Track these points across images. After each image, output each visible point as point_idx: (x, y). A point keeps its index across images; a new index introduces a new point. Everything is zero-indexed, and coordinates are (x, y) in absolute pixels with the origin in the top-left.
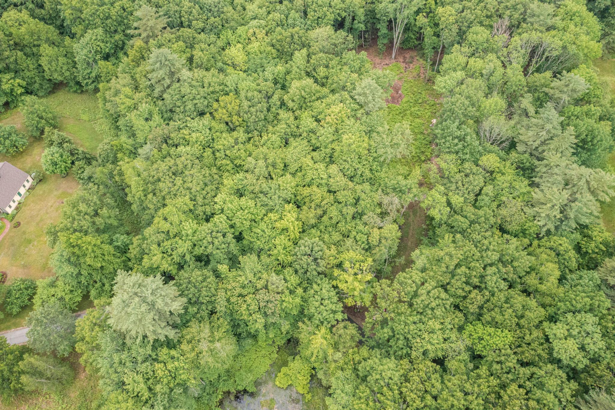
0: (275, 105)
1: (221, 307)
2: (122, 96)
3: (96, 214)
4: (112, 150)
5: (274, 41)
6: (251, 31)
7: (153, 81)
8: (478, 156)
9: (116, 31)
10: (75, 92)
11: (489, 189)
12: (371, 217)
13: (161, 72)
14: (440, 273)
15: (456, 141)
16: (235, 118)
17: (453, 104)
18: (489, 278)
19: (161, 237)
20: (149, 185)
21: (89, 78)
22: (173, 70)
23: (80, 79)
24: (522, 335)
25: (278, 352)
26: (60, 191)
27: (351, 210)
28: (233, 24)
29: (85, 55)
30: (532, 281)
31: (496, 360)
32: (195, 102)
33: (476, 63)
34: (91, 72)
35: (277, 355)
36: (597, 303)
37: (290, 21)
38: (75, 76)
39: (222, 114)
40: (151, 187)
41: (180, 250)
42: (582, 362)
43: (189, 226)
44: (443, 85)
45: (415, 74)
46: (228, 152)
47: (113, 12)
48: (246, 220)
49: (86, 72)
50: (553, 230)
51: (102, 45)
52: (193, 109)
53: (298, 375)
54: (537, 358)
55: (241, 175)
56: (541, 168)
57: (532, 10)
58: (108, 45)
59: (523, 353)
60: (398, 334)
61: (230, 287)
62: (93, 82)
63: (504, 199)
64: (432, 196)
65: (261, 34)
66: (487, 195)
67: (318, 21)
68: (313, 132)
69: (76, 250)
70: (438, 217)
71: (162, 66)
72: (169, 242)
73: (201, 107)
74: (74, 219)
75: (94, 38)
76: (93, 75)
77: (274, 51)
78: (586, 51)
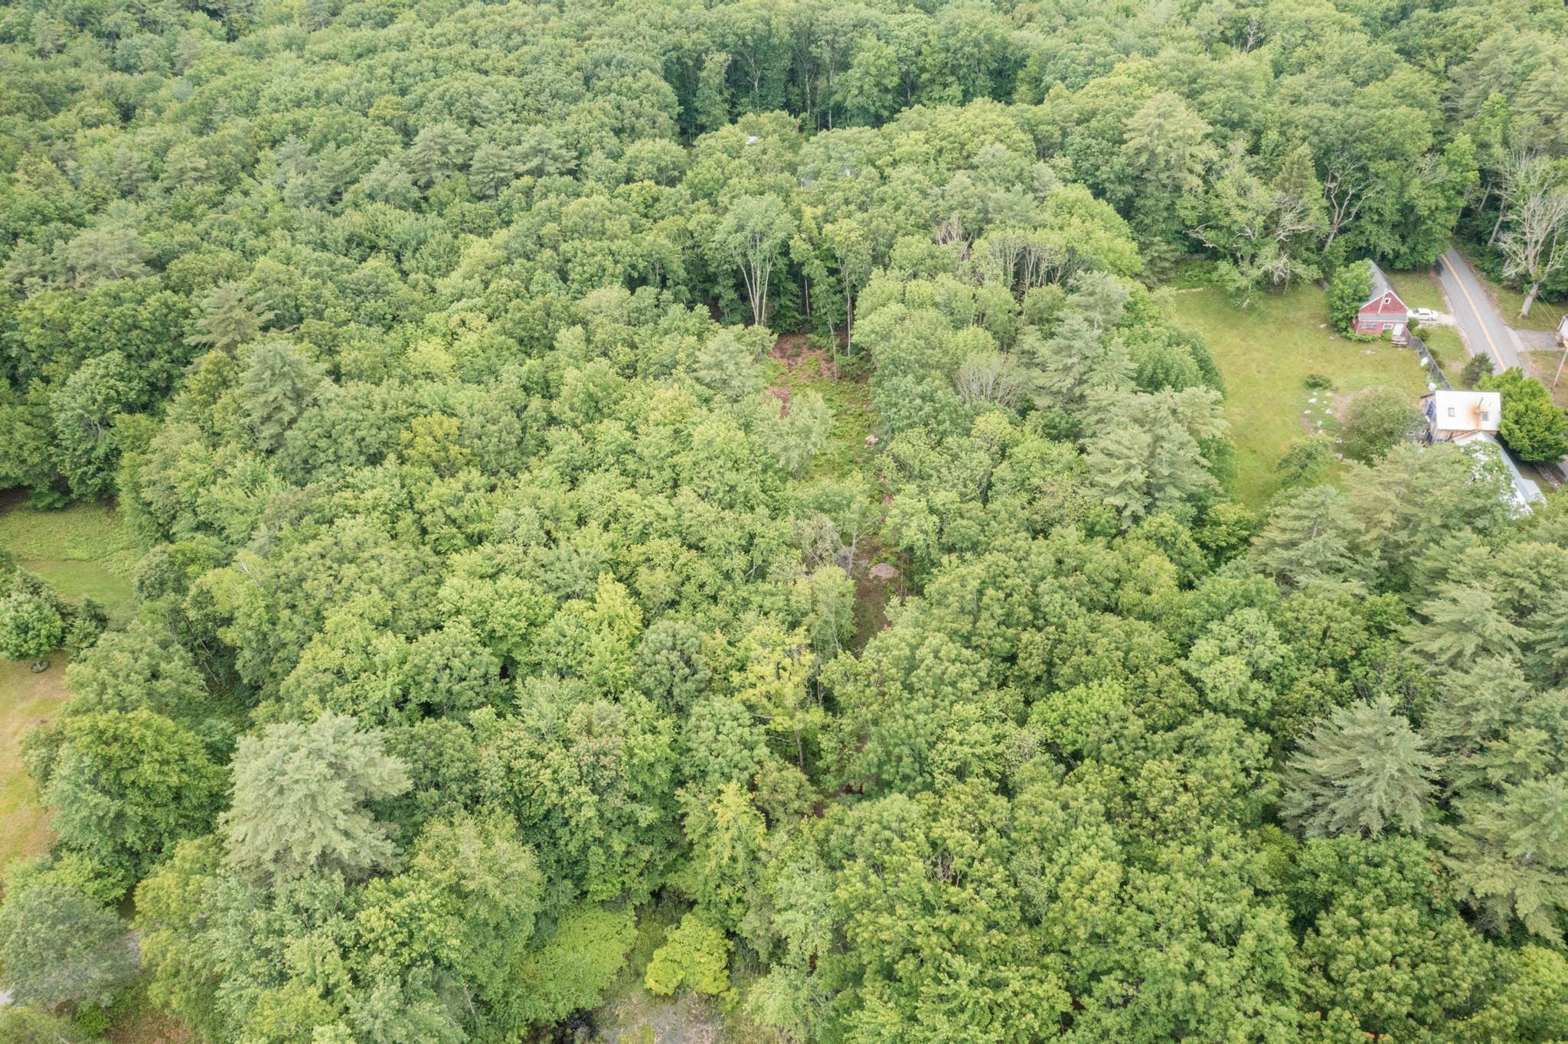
0: (536, 420)
1: (493, 783)
2: (182, 463)
3: (155, 676)
4: (172, 563)
5: (510, 325)
6: (456, 319)
7: (256, 416)
8: (968, 424)
9: (152, 355)
10: (50, 509)
11: (1003, 470)
12: (784, 563)
13: (275, 391)
14: (949, 618)
15: (918, 401)
16: (454, 450)
17: (893, 348)
18: (1047, 598)
19: (329, 678)
20: (280, 594)
21: (89, 462)
22: (300, 385)
23: (65, 470)
24: (1140, 682)
25: (637, 924)
26: (35, 700)
27: (739, 561)
28: (413, 309)
29: (83, 407)
30: (1129, 594)
31: (1105, 736)
32: (359, 434)
33: (921, 287)
34: (93, 448)
35: (636, 932)
36: (1253, 588)
37: (534, 288)
38: (55, 465)
39: (424, 445)
40: (284, 598)
41: (375, 697)
42: (1265, 695)
43: (388, 645)
44: (868, 329)
45: (811, 372)
46: (451, 510)
47: (144, 314)
48: (514, 617)
49: (83, 447)
50: (1142, 512)
51: (121, 386)
52: (356, 449)
53: (697, 955)
54: (1181, 710)
55: (487, 548)
56: (1087, 419)
57: (997, 201)
58: (135, 383)
59: (1153, 708)
60: (896, 745)
61: (506, 743)
62: (99, 469)
63: (1036, 481)
64: (897, 507)
65: (478, 320)
66: (1003, 481)
67: (593, 281)
68: (626, 450)
69: (115, 750)
70: (919, 539)
71: (277, 376)
72: (347, 687)
73: (373, 444)
74: (103, 686)
75: (101, 372)
76: (101, 451)
77: (511, 341)
78: (1111, 255)
